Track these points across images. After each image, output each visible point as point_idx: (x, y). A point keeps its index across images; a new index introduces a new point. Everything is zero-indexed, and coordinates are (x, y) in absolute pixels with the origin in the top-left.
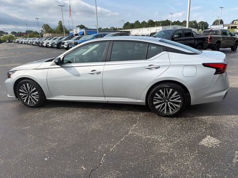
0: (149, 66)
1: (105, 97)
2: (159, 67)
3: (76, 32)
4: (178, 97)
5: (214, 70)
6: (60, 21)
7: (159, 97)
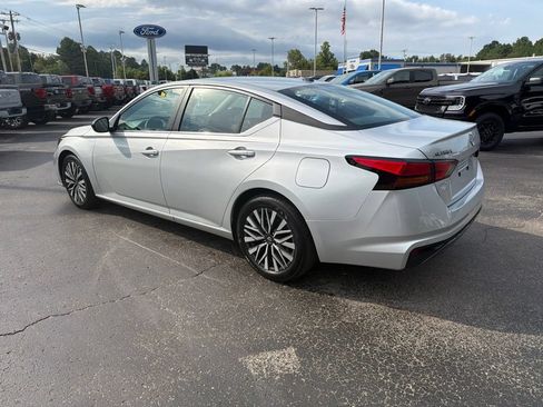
0: (237, 149)
1: (169, 207)
2: (253, 156)
3: (352, 66)
4: (289, 234)
5: (374, 178)
6: (326, 43)
7: (254, 228)
